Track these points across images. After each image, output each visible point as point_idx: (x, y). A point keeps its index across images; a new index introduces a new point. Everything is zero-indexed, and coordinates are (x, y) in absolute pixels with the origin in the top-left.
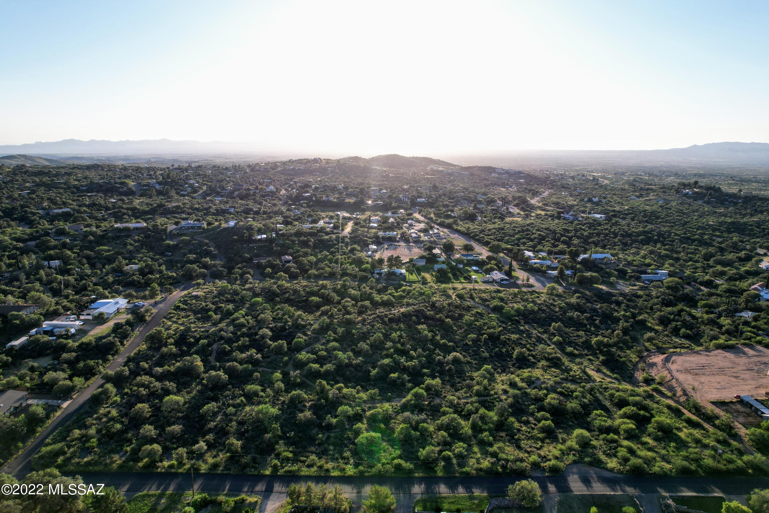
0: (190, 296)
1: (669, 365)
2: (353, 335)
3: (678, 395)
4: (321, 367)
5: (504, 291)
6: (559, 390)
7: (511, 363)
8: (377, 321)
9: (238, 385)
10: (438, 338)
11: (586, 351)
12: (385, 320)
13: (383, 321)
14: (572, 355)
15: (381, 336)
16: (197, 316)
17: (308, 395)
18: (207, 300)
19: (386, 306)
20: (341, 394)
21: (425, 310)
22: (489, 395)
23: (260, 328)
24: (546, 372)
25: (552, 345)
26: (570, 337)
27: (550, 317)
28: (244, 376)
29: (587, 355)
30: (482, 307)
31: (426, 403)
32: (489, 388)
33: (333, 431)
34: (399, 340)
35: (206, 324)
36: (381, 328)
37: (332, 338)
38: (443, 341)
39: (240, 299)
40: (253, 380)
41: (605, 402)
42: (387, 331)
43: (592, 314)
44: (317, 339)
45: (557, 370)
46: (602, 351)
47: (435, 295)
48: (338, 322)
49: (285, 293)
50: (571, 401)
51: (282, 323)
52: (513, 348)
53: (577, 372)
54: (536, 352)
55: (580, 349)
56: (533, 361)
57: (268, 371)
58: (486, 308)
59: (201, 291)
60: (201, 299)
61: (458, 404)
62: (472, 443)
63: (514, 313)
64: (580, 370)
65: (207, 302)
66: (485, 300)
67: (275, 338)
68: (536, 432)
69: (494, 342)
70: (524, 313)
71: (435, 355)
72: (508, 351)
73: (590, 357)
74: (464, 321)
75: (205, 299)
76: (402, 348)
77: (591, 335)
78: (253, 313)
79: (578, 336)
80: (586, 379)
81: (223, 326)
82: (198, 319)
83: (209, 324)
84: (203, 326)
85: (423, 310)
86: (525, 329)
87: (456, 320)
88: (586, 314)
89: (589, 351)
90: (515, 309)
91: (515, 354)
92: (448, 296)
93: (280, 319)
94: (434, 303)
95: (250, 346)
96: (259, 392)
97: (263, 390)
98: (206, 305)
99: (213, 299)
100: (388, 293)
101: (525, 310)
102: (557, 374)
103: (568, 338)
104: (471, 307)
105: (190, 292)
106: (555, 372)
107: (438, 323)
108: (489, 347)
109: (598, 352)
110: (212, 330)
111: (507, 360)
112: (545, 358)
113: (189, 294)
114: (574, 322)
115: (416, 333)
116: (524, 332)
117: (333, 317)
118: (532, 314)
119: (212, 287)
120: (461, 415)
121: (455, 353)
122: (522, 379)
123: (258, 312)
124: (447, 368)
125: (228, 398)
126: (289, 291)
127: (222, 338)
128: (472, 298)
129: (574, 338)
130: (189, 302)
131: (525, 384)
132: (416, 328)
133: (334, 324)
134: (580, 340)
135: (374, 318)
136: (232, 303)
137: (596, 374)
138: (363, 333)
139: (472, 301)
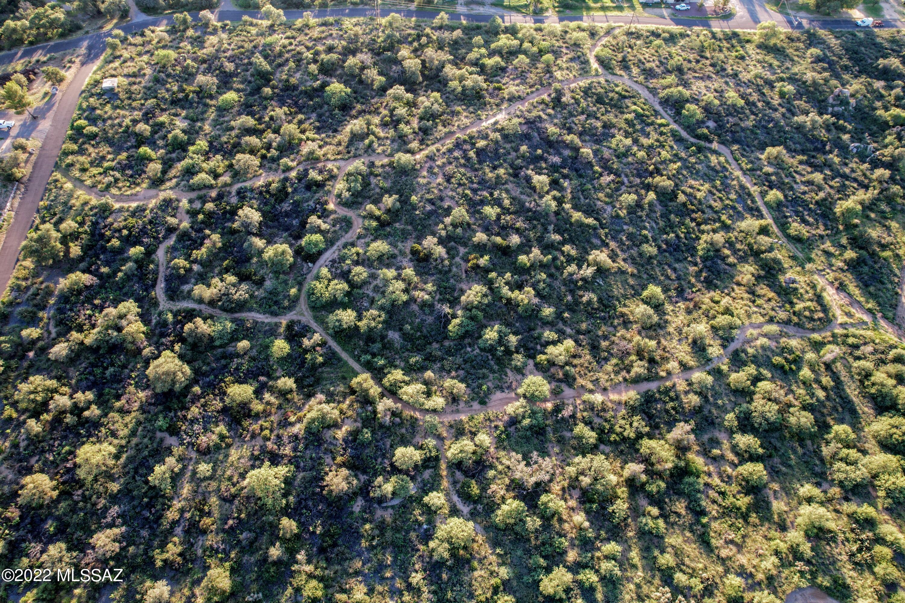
0: (98, 90)
2: (414, 207)
5: (683, 35)
6: (778, 360)
7: (692, 269)
8: (456, 159)
9: (212, 377)
10: (567, 206)
11: (822, 227)
12: (472, 154)
13: (468, 159)
14: (797, 240)
15: (465, 213)
16: (119, 157)
17: (339, 402)
18: (134, 104)
19: (471, 105)
20: (399, 405)
21: (544, 117)
22: (657, 378)
23: (239, 193)
24: (754, 302)
25: (764, 211)
26: (795, 186)
27: (763, 123)
28: (221, 346)
29: (821, 237)
30: (644, 93)
31: (549, 406)
32: (658, 358)
33: (390, 504)
34: (499, 216)
35: (138, 185)
36: (464, 184)
37: (375, 224)
38: (577, 216)
39: (197, 93)
40: (238, 356)
41: (849, 387)
42: (474, 191)
43: (836, 109)
44: (347, 224)
45: (771, 295)
46: (849, 227)
47: (559, 62)
48: (383, 166)
49: (280, 65)
50: (794, 387)
51: (280, 171)
52: (699, 224)
53: (806, 296)
54: (736, 233)
55: (811, 220)
56: (731, 260)
57: (263, 323)
58: (651, 96)
59: (119, 71)
60: (122, 101)
61: (604, 410)
62: (631, 534)
63: (702, 116)
64: (811, 292)
65: (134, 109)
66: (649, 74)
67: (270, 223)
68: (734, 488)
69: (666, 206)
70: (718, 114)
71: (562, 258)
72: (688, 233)
73: (828, 245)
74: (613, 146)
75: (129, 98)
76: (504, 243)
77: (833, 178)
78: (224, 139)
79: (810, 183)
80: (820, 319)
81: (171, 188)
82: (122, 168)
83: (144, 185)
84: (134, 191)
85: (540, 117)
86: (719, 163)
87: (598, 142)
88: (825, 117)
89: (825, 225)
90: (703, 104)
91: (701, 246)
92: (582, 63)
93: (274, 160)
94: (559, 93)
95: (226, 249)
96: (250, 402)
97: (258, 393)
98: (135, 122)
99: (146, 100)
100: (472, 56)
101: (721, 105)
102: (773, 309)
103: (791, 188)
104: (625, 97)
105: (98, 77)
106: (769, 300)
107: (567, 153)
108: (657, 224)
109: (841, 227)
110: (150, 206)
111: (686, 259)
112: (751, 249)
113: (97, 83)
114: (805, 135)
115: (529, 191)
116: (717, 172)
117: (374, 151)
118: (731, 114)
119: (140, 54)
120: (609, 441)
121: (597, 252)
122: (714, 329)
123: (233, 133)
124: (585, 299)
125: (196, 427)
126: (287, 60)
127: (171, 230)
128: (625, 65)
129: (804, 188)
130: (98, 112)
131: (719, 342)
132: (528, 179)
133: (376, 176)
134: (813, 195)
135: (450, 151)
136: (183, 108)
137: (836, 297)
138: (431, 202)
139: (626, 77)
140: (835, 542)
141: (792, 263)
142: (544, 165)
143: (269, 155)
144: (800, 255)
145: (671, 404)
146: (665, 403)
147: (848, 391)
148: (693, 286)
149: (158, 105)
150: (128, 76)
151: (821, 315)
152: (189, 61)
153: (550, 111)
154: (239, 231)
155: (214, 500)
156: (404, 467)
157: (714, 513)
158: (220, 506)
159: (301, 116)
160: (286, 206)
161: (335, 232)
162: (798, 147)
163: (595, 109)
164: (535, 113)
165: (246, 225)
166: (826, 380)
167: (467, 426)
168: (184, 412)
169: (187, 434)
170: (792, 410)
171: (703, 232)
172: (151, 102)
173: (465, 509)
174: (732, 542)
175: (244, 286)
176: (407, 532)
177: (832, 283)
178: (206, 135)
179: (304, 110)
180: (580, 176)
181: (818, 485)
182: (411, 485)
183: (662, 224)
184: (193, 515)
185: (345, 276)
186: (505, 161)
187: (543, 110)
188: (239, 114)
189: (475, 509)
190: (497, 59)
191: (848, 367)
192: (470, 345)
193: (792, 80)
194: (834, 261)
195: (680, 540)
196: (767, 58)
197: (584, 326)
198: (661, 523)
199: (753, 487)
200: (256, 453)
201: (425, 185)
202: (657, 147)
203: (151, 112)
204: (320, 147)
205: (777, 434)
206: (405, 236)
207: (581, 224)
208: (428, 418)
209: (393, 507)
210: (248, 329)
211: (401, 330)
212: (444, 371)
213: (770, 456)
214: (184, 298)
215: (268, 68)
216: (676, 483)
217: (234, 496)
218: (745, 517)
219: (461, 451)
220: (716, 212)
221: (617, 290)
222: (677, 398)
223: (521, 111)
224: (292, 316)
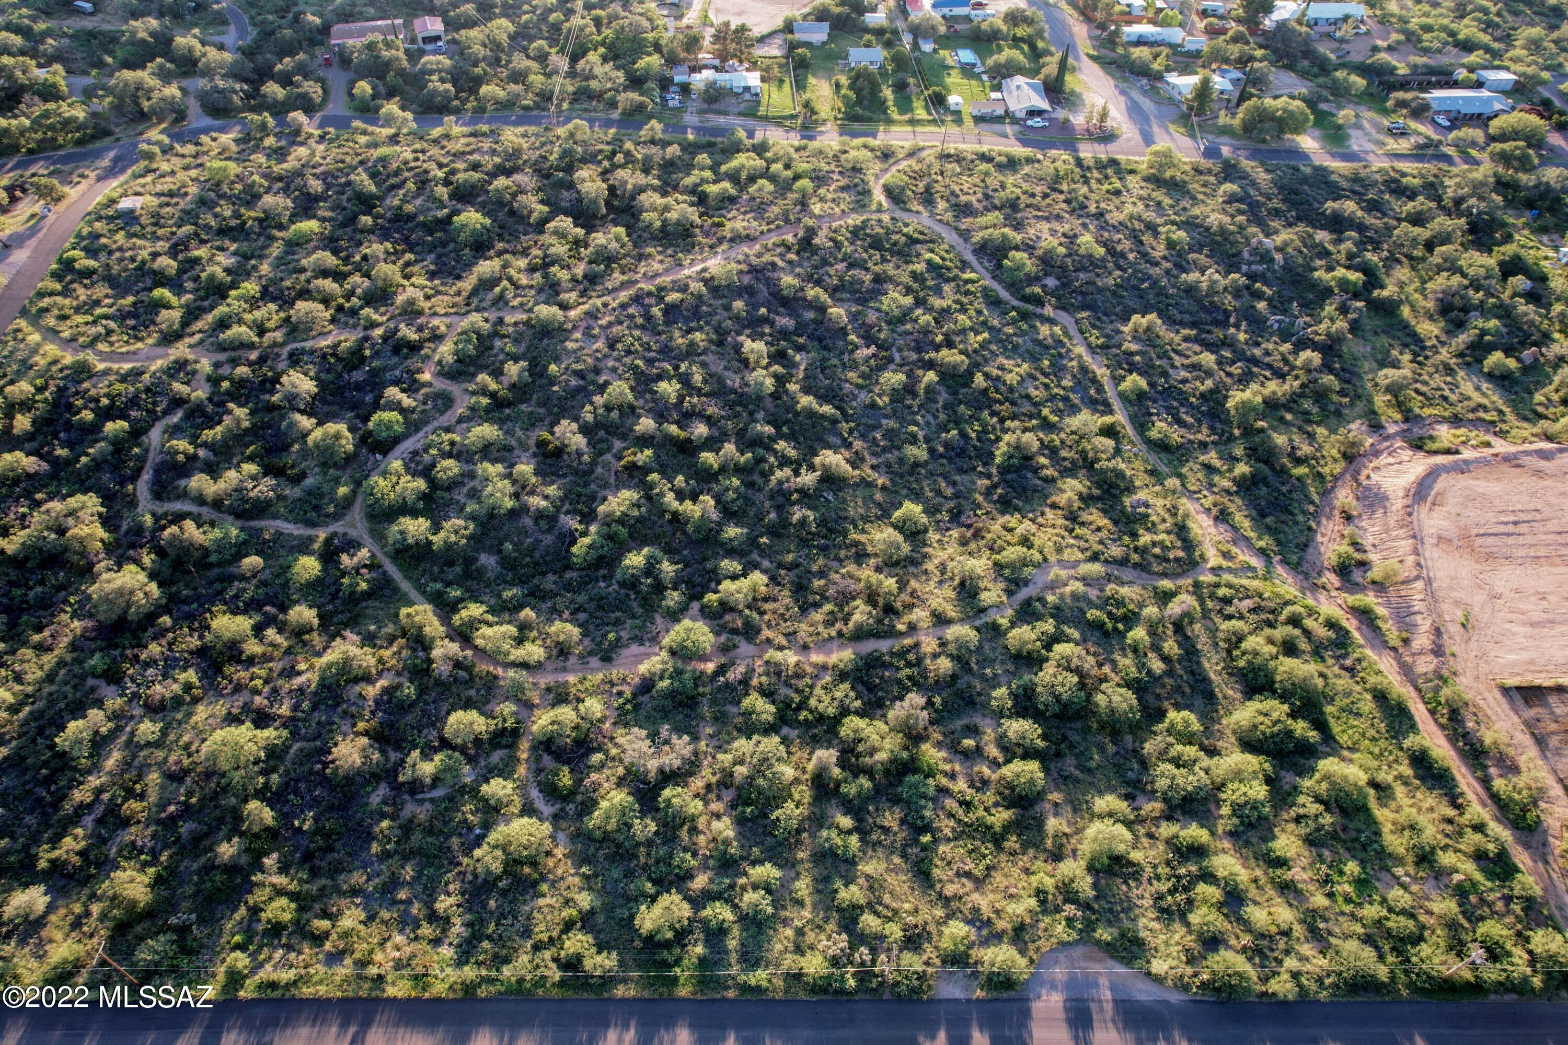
0: (111, 212)
1: (1422, 512)
2: (552, 381)
3: (1416, 644)
4: (436, 528)
5: (1029, 161)
6: (1093, 614)
7: (983, 483)
8: (631, 317)
9: (195, 606)
10: (793, 387)
11: (1205, 431)
12: (656, 311)
13: (648, 317)
14: (1162, 447)
15: (627, 391)
16: (122, 302)
17: (381, 647)
18: (160, 232)
19: (671, 245)
20: (469, 653)
21: (780, 263)
22: (892, 633)
23: (291, 355)
24: (1073, 530)
25: (1116, 404)
26: (1171, 371)
27: (1134, 282)
28: (219, 564)
29: (1204, 446)
30: (951, 237)
31: (710, 667)
32: (898, 605)
33: (428, 796)
34: (681, 399)
35: (141, 339)
36: (637, 352)
37: (485, 401)
38: (806, 401)
39: (260, 221)
40: (243, 578)
41: (1209, 659)
42: (650, 362)
43: (1254, 267)
44: (445, 401)
45: (1104, 522)
46: (1248, 431)
47: (822, 191)
48: (516, 324)
49: (394, 187)
50: (1117, 657)
51: (360, 328)
52: (1002, 421)
53: (1162, 527)
54: (1063, 435)
55: (1190, 420)
56: (1049, 472)
57: (291, 535)
58: (961, 241)
59: (150, 188)
60: (143, 228)
61: (797, 676)
62: (800, 855)
63: (1034, 269)
64: (1170, 520)
65: (159, 238)
66: (963, 210)
67: (330, 398)
68: (990, 797)
69: (955, 393)
70: (1063, 268)
71: (772, 459)
72: (985, 432)
73: (1211, 457)
74: (884, 307)
75: (156, 224)
76: (683, 435)
77: (1234, 363)
78: (288, 283)
79: (1195, 367)
80: (1177, 560)
81: (190, 346)
82: (122, 316)
83: (150, 341)
84: (132, 348)
85: (774, 265)
86: (1052, 335)
87: (863, 301)
88: (1235, 276)
89: (1212, 429)
90: (1040, 252)
91: (1001, 451)
92: (859, 193)
93: (354, 312)
94: (811, 232)
95: (254, 432)
96: (243, 641)
97: (258, 630)
98: (155, 255)
99: (180, 227)
100: (689, 181)
101: (1069, 255)
102: (1101, 542)
103: (1165, 374)
104: (917, 241)
105: (115, 195)
106: (1099, 529)
107: (810, 315)
108: (935, 417)
109: (1237, 432)
110: (153, 368)
111: (974, 468)
112: (1085, 459)
113: (113, 202)
114: (1199, 301)
115: (736, 364)
116: (1047, 348)
117: (507, 303)
118: (1084, 269)
119: (186, 168)
120: (798, 721)
121: (829, 453)
122: (998, 567)
123: (303, 277)
124: (796, 518)
125: (151, 671)
126: (405, 181)
127: (178, 402)
128: (928, 198)
129: (1184, 374)
130: (104, 240)
131: (1003, 585)
132: (738, 348)
133: (504, 336)
134: (1198, 384)
135: (624, 306)
136: (234, 240)
137: (1213, 530)
138: (580, 374)
139: (926, 214)
140: (1137, 880)
141: (1148, 479)
142: (767, 330)
143: (347, 305)
144: (1164, 469)
145: (908, 671)
146: (898, 669)
147: (1206, 665)
148: (979, 506)
149: (197, 234)
150: (158, 195)
151: (1181, 554)
152: (256, 177)
153: (792, 256)
154: (279, 408)
155: (154, 777)
156: (459, 741)
157: (947, 832)
158: (162, 787)
159: (409, 256)
160: (358, 376)
161: (424, 411)
162: (1187, 317)
163: (865, 256)
164: (767, 258)
165: (292, 399)
166: (1171, 646)
167: (573, 690)
168: (136, 651)
169: (133, 680)
170: (1104, 686)
171: (1006, 431)
172: (188, 229)
173: (547, 810)
174: (968, 875)
175: (270, 481)
176: (448, 837)
177: (1208, 510)
178: (260, 277)
179: (418, 248)
180: (825, 348)
181: (1129, 797)
182: (467, 769)
183: (942, 417)
184: (114, 795)
185: (427, 472)
186: (707, 323)
187: (781, 255)
188: (317, 248)
189: (562, 810)
190: (726, 185)
191: (1213, 632)
192: (604, 577)
193: (1190, 225)
194: (1216, 478)
195: (882, 867)
196: (1154, 194)
197: (790, 557)
198: (854, 841)
199: (1020, 796)
200: (235, 711)
201: (574, 351)
202: (956, 311)
203: (183, 243)
204: (428, 298)
205: (1078, 725)
206: (533, 422)
207: (811, 414)
208: (511, 673)
209: (432, 800)
210: (265, 542)
211: (500, 551)
212: (555, 613)
213: (1058, 755)
214: (178, 497)
215: (373, 188)
216: (891, 784)
217: (186, 772)
218: (998, 840)
219: (553, 723)
220: (1036, 405)
221: (855, 509)
222: (919, 661)
223: (747, 256)
224: (338, 527)
